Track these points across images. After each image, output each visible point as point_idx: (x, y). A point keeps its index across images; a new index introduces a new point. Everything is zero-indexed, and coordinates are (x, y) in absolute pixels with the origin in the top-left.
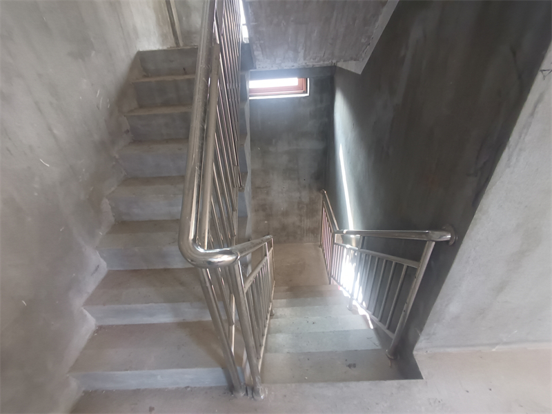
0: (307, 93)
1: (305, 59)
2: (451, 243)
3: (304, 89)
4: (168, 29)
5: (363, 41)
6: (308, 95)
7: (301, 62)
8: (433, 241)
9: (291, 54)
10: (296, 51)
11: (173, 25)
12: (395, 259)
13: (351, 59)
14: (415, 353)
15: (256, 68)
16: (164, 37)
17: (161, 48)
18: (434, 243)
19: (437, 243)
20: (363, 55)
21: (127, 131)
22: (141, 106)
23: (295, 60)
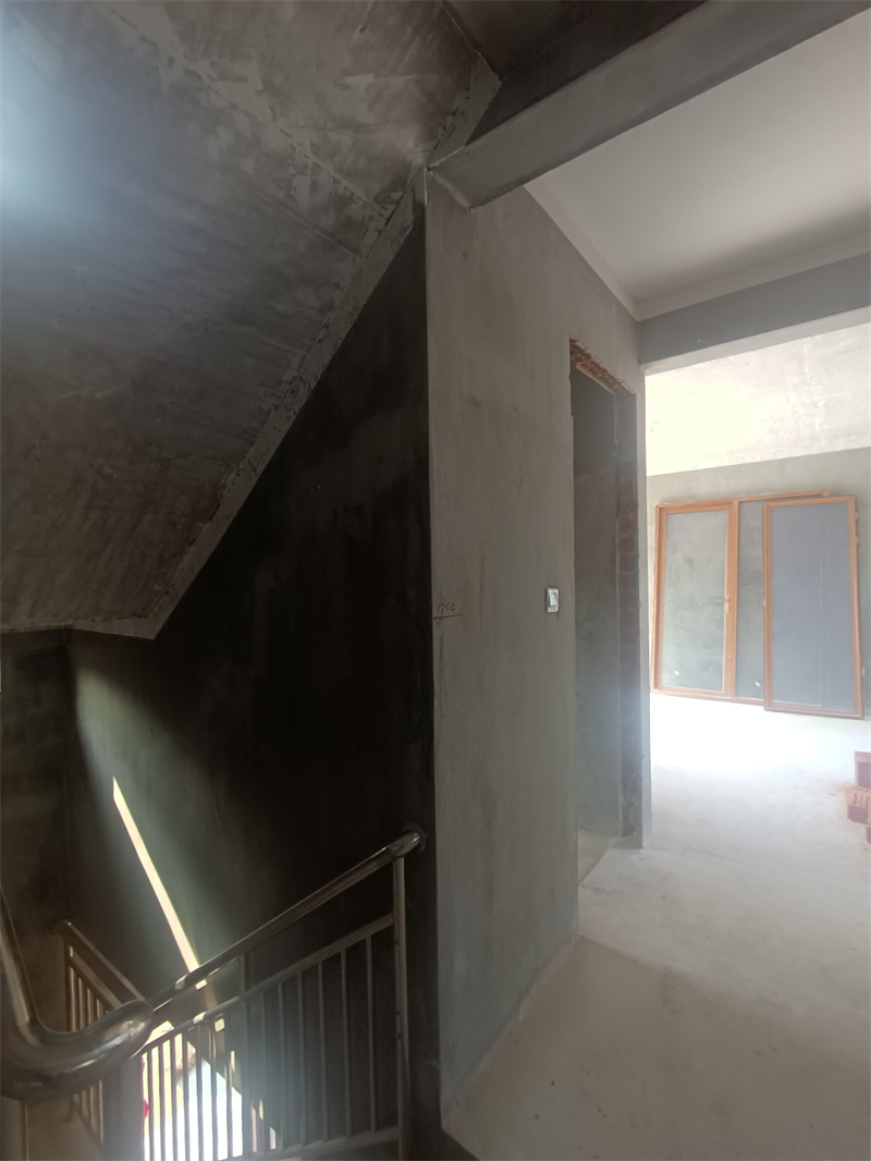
2: (423, 848)
5: (157, 588)
7: (18, 622)
8: (399, 857)
12: (341, 946)
14: (445, 1124)
18: (402, 860)
19: (405, 857)
20: (156, 609)
23: (4, 617)
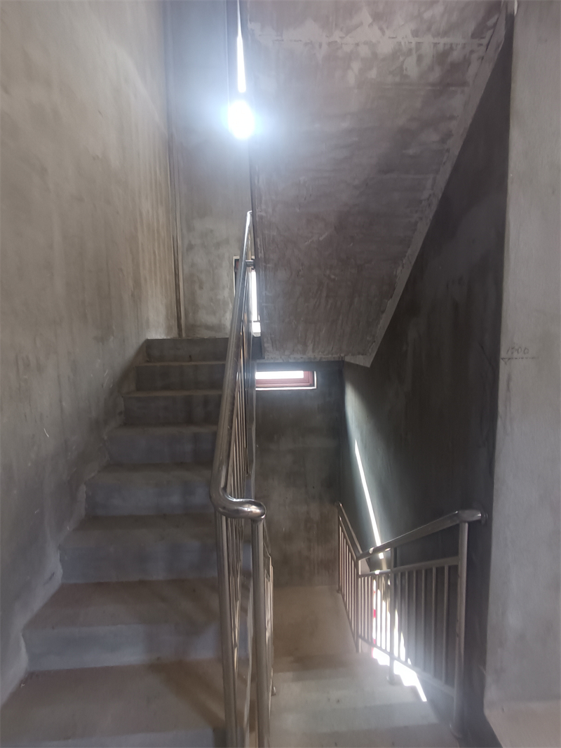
0: (314, 386)
1: (313, 352)
2: (483, 522)
3: (311, 382)
4: (174, 323)
5: (368, 338)
6: (315, 387)
7: (310, 354)
8: (465, 522)
9: (300, 347)
10: (305, 345)
11: (179, 318)
13: (359, 354)
14: (487, 712)
15: (264, 358)
16: (169, 328)
17: (165, 338)
18: (467, 525)
19: (470, 523)
20: (370, 350)
21: (120, 413)
22: (139, 389)
23: (304, 352)
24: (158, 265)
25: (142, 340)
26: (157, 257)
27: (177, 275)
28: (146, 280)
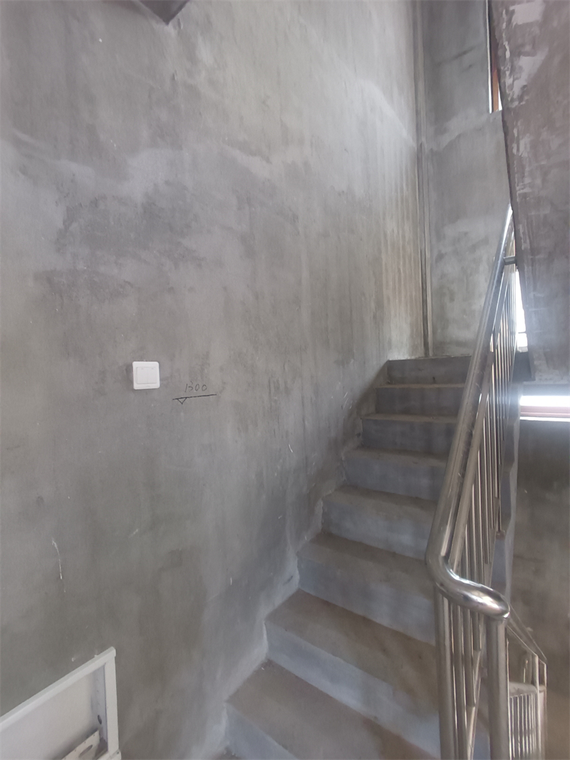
4: (420, 342)
11: (425, 336)
15: (534, 380)
16: (414, 348)
17: (409, 358)
21: (359, 435)
22: (378, 411)
24: (403, 283)
25: (383, 361)
26: (402, 275)
27: (424, 290)
28: (389, 299)
